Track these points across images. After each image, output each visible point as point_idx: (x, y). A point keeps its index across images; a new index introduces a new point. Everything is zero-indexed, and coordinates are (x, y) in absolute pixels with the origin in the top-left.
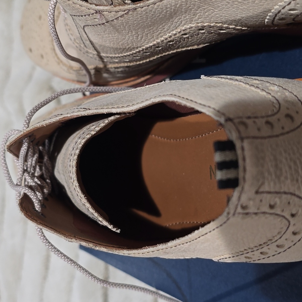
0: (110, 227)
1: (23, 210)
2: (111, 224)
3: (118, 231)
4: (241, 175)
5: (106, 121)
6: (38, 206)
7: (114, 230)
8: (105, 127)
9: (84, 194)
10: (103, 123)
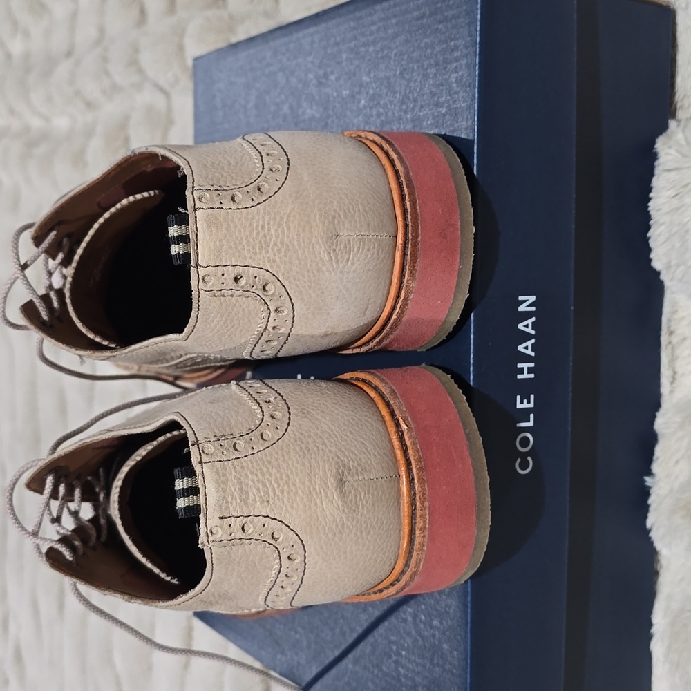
0: (163, 575)
1: (49, 559)
2: (163, 571)
3: (175, 581)
4: (202, 502)
5: (149, 447)
6: (68, 553)
7: (168, 579)
8: (153, 450)
9: (128, 535)
10: (145, 450)
